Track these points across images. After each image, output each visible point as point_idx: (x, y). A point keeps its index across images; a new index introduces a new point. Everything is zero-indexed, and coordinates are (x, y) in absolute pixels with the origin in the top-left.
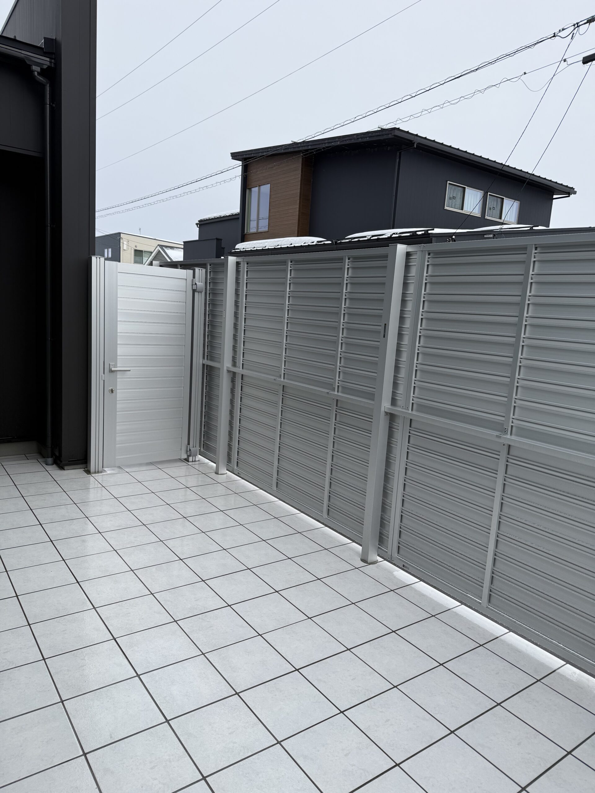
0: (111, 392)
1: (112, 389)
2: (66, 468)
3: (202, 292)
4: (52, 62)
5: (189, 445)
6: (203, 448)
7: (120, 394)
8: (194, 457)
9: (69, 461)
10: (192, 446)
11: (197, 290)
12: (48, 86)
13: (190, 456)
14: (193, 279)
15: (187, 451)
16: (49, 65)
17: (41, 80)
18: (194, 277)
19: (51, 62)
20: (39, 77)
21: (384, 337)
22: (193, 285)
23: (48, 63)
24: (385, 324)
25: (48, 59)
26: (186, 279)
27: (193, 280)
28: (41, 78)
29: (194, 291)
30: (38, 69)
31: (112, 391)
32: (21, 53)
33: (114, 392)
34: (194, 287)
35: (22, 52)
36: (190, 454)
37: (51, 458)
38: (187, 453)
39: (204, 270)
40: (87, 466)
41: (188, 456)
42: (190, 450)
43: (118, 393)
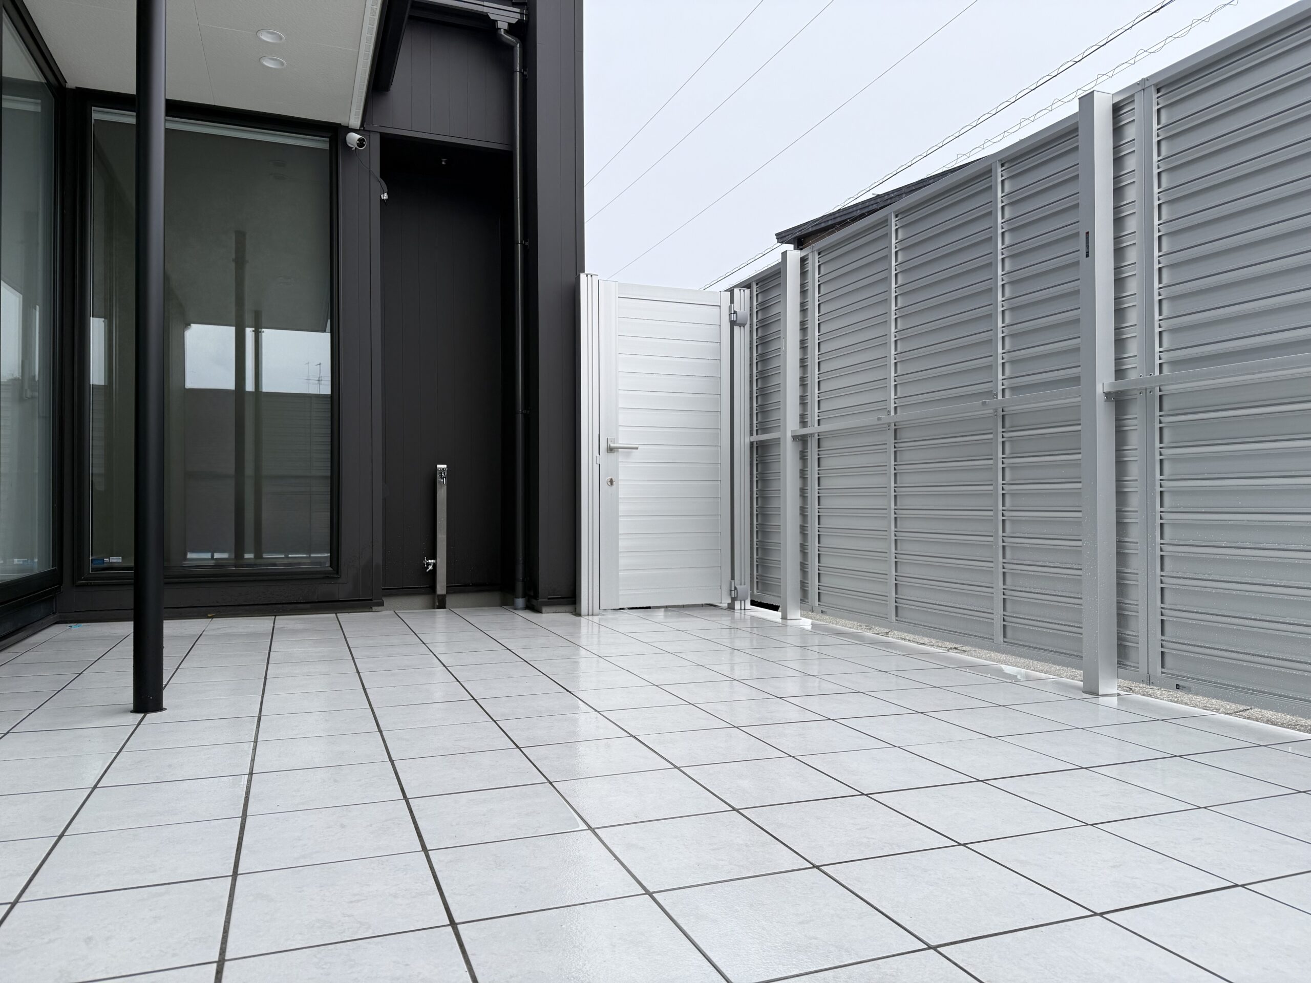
0: (609, 484)
1: (612, 479)
2: (544, 609)
3: (746, 324)
4: (524, 14)
5: (734, 579)
6: (757, 589)
7: (623, 489)
8: (743, 602)
9: (549, 599)
10: (739, 583)
11: (738, 322)
12: (518, 46)
13: (736, 600)
14: (731, 305)
15: (731, 590)
16: (520, 18)
17: (509, 39)
18: (732, 301)
19: (521, 14)
20: (506, 36)
21: (1087, 256)
22: (730, 314)
23: (518, 16)
24: (1087, 233)
25: (518, 10)
26: (720, 306)
27: (730, 307)
28: (508, 37)
29: (733, 324)
30: (506, 26)
31: (611, 482)
32: (483, 6)
33: (614, 483)
34: (733, 317)
35: (485, 5)
36: (736, 596)
37: (522, 598)
38: (731, 594)
39: (747, 291)
40: (576, 608)
41: (734, 600)
42: (735, 588)
43: (620, 486)
